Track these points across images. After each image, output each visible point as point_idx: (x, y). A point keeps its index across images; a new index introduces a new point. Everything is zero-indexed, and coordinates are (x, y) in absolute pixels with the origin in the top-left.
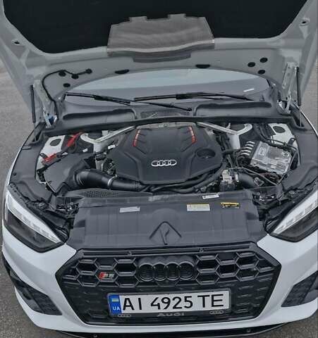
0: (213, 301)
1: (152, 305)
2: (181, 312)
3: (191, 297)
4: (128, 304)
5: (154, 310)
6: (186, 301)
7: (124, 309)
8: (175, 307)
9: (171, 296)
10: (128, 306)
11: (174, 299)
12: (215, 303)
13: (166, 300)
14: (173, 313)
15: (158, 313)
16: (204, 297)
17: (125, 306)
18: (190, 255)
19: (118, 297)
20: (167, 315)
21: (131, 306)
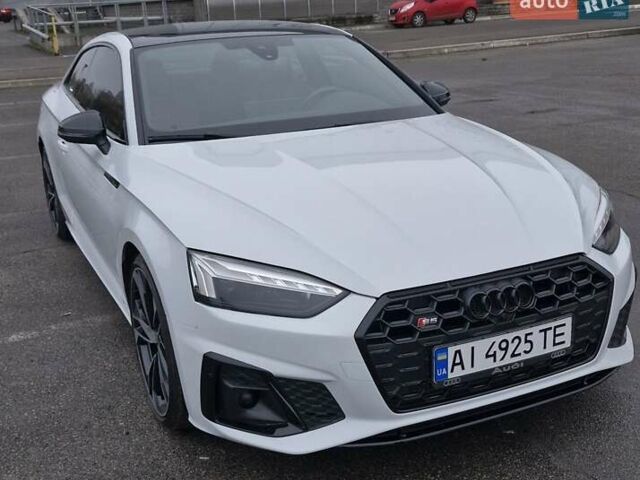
0: (555, 336)
1: (487, 356)
2: (519, 362)
3: (531, 334)
4: (458, 361)
5: (489, 364)
6: (526, 341)
7: (452, 371)
8: (513, 355)
9: (509, 336)
10: (458, 364)
11: (513, 341)
12: (558, 340)
13: (504, 345)
14: (511, 365)
15: (494, 369)
16: (545, 331)
17: (454, 364)
18: (518, 277)
19: (445, 351)
20: (505, 370)
21: (461, 363)
